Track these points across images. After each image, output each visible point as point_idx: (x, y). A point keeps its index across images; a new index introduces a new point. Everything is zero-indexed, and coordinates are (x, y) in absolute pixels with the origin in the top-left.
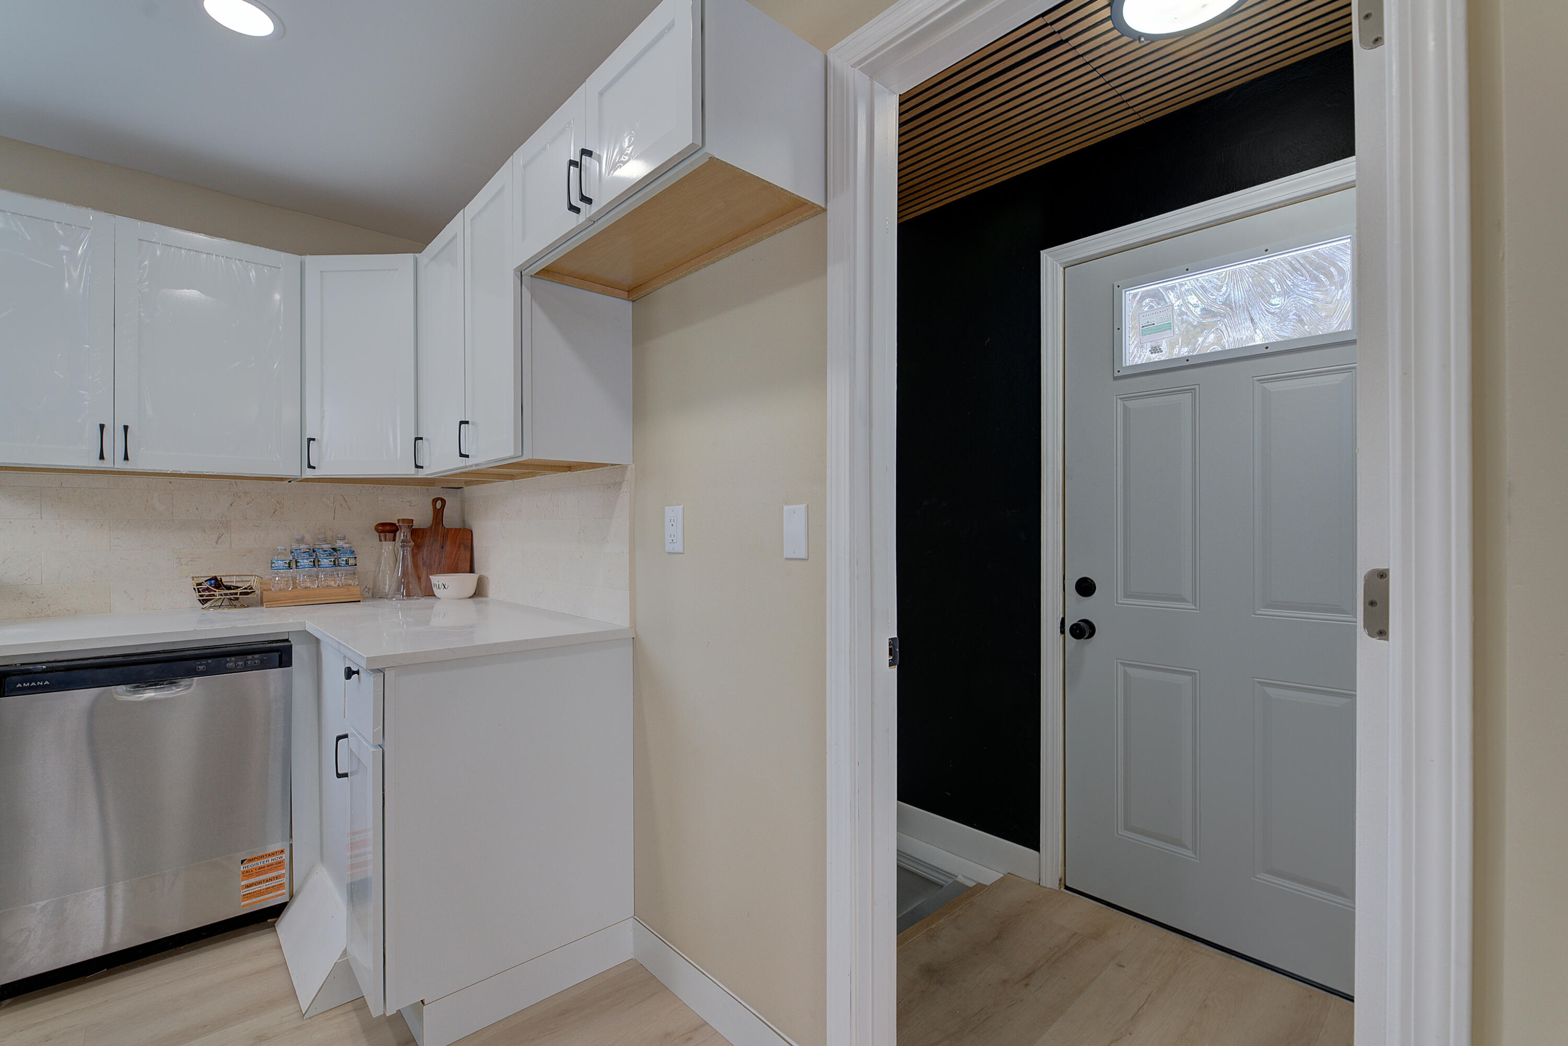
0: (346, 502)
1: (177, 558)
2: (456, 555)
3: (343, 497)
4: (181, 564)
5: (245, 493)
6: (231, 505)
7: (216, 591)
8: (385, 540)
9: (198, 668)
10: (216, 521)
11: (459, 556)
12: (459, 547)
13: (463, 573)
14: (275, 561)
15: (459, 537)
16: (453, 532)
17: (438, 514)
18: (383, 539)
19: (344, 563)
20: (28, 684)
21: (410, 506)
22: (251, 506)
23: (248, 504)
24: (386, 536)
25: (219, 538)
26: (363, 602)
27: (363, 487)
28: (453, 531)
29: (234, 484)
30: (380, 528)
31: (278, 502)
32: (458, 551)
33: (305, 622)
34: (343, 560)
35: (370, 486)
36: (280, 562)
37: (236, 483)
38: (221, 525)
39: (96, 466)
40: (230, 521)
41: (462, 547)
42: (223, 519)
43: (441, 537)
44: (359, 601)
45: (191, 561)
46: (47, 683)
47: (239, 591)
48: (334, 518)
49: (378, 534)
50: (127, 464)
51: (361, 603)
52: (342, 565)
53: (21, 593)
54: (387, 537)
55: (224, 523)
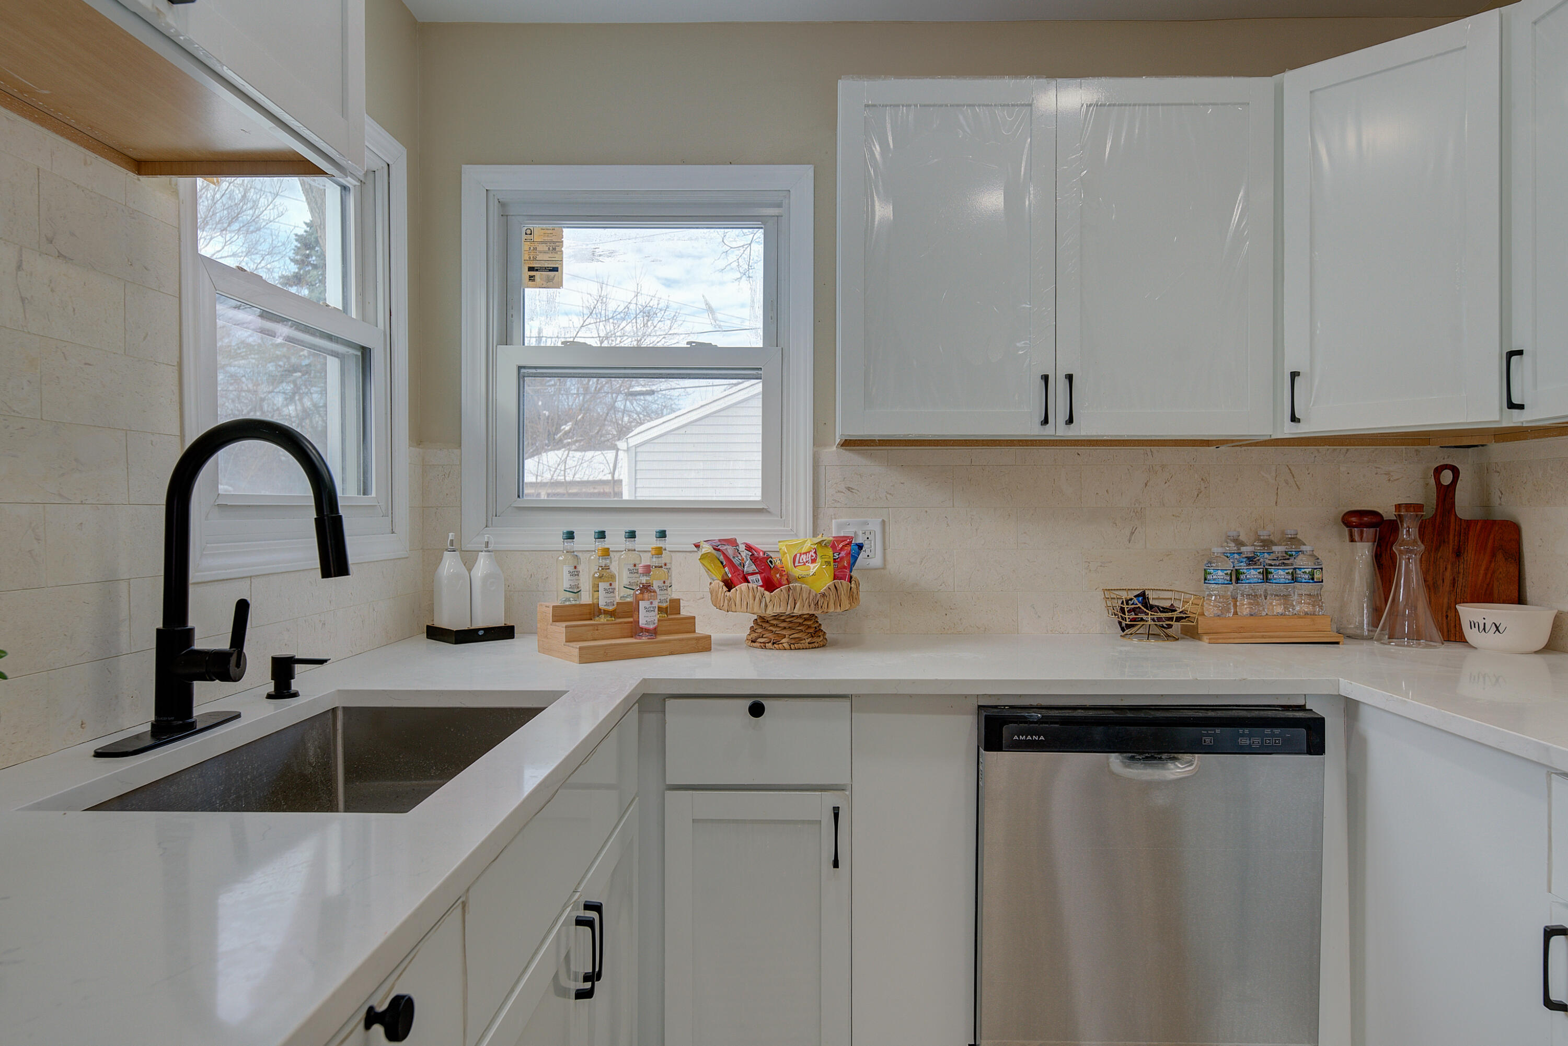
0: (1294, 477)
1: (1086, 562)
2: (1487, 569)
3: (1290, 469)
4: (1090, 570)
5: (1163, 467)
6: (1146, 485)
7: (1148, 614)
8: (1361, 540)
9: (1205, 741)
10: (1128, 508)
11: (1494, 572)
12: (1493, 555)
13: (1504, 603)
14: (1212, 571)
15: (1492, 536)
16: (1478, 527)
17: (1446, 494)
18: (1357, 537)
19: (1307, 576)
20: (1024, 737)
21: (1389, 480)
22: (1169, 486)
23: (1166, 483)
24: (1361, 533)
25: (1132, 533)
26: (1343, 644)
27: (1318, 450)
28: (1479, 524)
29: (1149, 454)
30: (1354, 519)
31: (1202, 479)
32: (1491, 562)
33: (1339, 680)
34: (1305, 573)
35: (1328, 449)
36: (1220, 573)
37: (1151, 452)
38: (1134, 514)
39: (1037, 434)
40: (1145, 508)
41: (1500, 556)
42: (1137, 505)
43: (1454, 536)
44: (1337, 643)
45: (1101, 566)
46: (1042, 738)
47: (1175, 615)
48: (1276, 503)
49: (1347, 529)
50: (1069, 429)
51: (1340, 646)
52: (1304, 581)
53: (936, 602)
54: (1365, 535)
55: (1137, 512)
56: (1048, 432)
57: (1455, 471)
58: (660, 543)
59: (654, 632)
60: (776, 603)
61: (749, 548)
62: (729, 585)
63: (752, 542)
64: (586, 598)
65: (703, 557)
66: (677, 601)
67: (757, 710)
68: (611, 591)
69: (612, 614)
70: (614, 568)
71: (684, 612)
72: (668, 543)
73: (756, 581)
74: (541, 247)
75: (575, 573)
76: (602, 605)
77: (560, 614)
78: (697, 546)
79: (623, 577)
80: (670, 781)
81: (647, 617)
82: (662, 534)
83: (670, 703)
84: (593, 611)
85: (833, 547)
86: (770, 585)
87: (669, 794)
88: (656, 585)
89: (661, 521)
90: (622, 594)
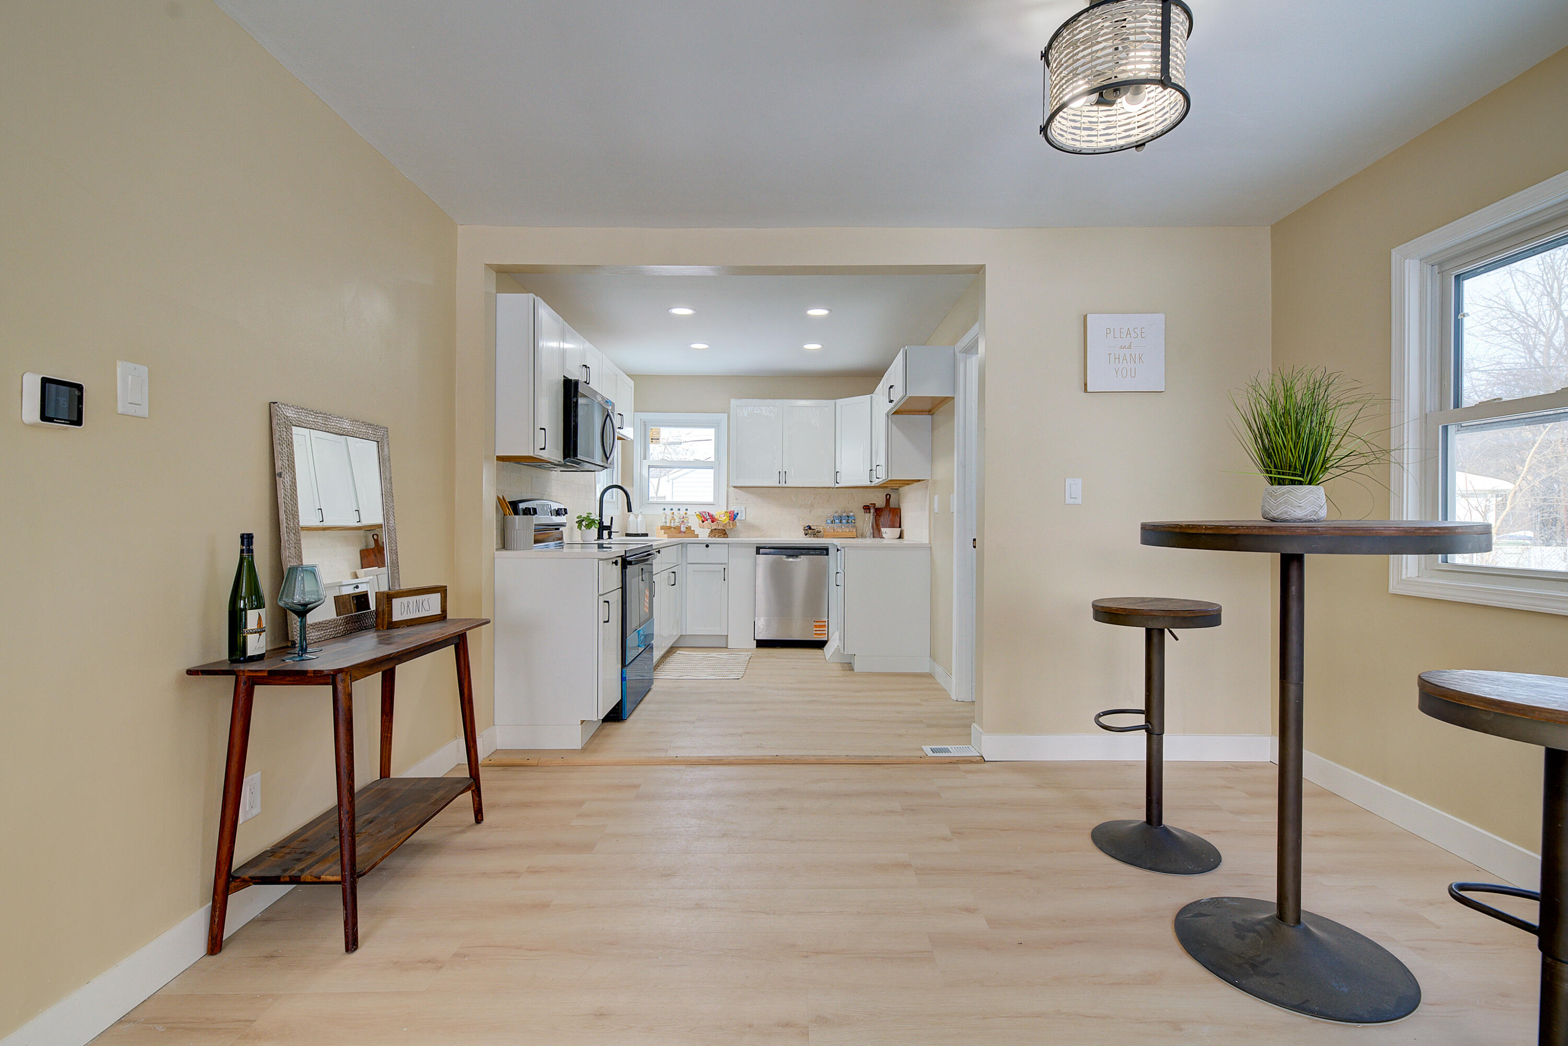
0: (851, 497)
1: (799, 518)
3: (851, 495)
4: (800, 520)
5: (818, 494)
6: (814, 498)
7: (811, 531)
11: (895, 520)
15: (895, 512)
17: (887, 501)
19: (851, 522)
21: (876, 497)
22: (820, 499)
25: (811, 511)
26: (857, 538)
27: (856, 490)
28: (893, 509)
29: (815, 491)
30: (864, 507)
31: (829, 497)
32: (894, 518)
33: (835, 541)
36: (829, 521)
38: (811, 506)
39: (778, 486)
40: (814, 505)
41: (896, 516)
42: (812, 504)
43: (888, 511)
45: (803, 520)
47: (816, 530)
48: (847, 503)
49: (863, 510)
50: (786, 484)
53: (759, 529)
54: (866, 512)
56: (780, 485)
57: (890, 495)
58: (686, 512)
59: (685, 532)
60: (714, 526)
61: (708, 513)
62: (703, 522)
63: (709, 512)
64: (668, 525)
65: (697, 515)
66: (690, 527)
67: (707, 546)
68: (674, 523)
69: (674, 528)
70: (675, 517)
71: (692, 529)
72: (688, 512)
73: (710, 521)
74: (655, 433)
75: (666, 518)
76: (672, 526)
77: (662, 528)
78: (696, 513)
79: (677, 520)
80: (688, 562)
81: (683, 529)
82: (687, 510)
83: (688, 545)
84: (670, 528)
85: (730, 513)
86: (713, 522)
87: (688, 565)
88: (685, 521)
89: (686, 507)
90: (677, 524)
